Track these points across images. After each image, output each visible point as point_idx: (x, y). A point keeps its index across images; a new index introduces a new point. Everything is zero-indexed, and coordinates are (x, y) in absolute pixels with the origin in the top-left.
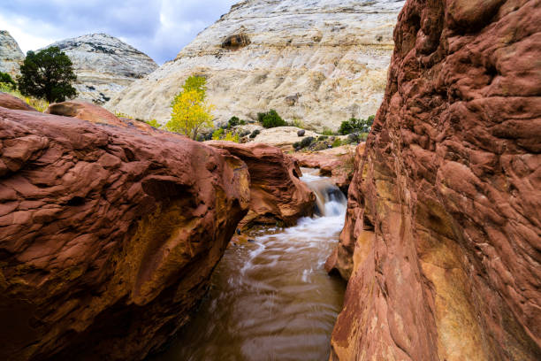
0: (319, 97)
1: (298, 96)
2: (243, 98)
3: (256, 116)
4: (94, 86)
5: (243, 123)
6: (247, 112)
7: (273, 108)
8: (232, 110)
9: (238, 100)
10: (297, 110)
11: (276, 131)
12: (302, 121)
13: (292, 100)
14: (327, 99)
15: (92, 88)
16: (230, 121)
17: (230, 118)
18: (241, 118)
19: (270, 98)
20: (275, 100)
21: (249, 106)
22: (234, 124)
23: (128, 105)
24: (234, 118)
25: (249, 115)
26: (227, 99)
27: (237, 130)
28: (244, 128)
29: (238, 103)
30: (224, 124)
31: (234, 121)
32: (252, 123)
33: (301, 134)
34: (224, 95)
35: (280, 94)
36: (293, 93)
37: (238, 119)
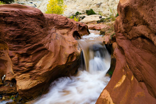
0: (109, 4)
1: (101, 3)
2: (81, 5)
3: (85, 11)
4: (32, 2)
5: (80, 14)
6: (82, 10)
7: (92, 8)
8: (77, 9)
9: (79, 5)
10: (101, 9)
11: (91, 16)
12: (102, 13)
13: (99, 5)
14: (112, 4)
15: (32, 3)
16: (76, 13)
17: (76, 12)
18: (80, 12)
19: (91, 5)
20: (92, 5)
21: (83, 8)
22: (77, 14)
23: (42, 8)
24: (77, 12)
25: (83, 11)
26: (76, 5)
27: (78, 17)
28: (81, 16)
29: (79, 7)
30: (74, 15)
31: (77, 13)
32: (84, 14)
33: (100, 17)
34: (74, 4)
35: (95, 3)
36: (99, 3)
37: (79, 12)
